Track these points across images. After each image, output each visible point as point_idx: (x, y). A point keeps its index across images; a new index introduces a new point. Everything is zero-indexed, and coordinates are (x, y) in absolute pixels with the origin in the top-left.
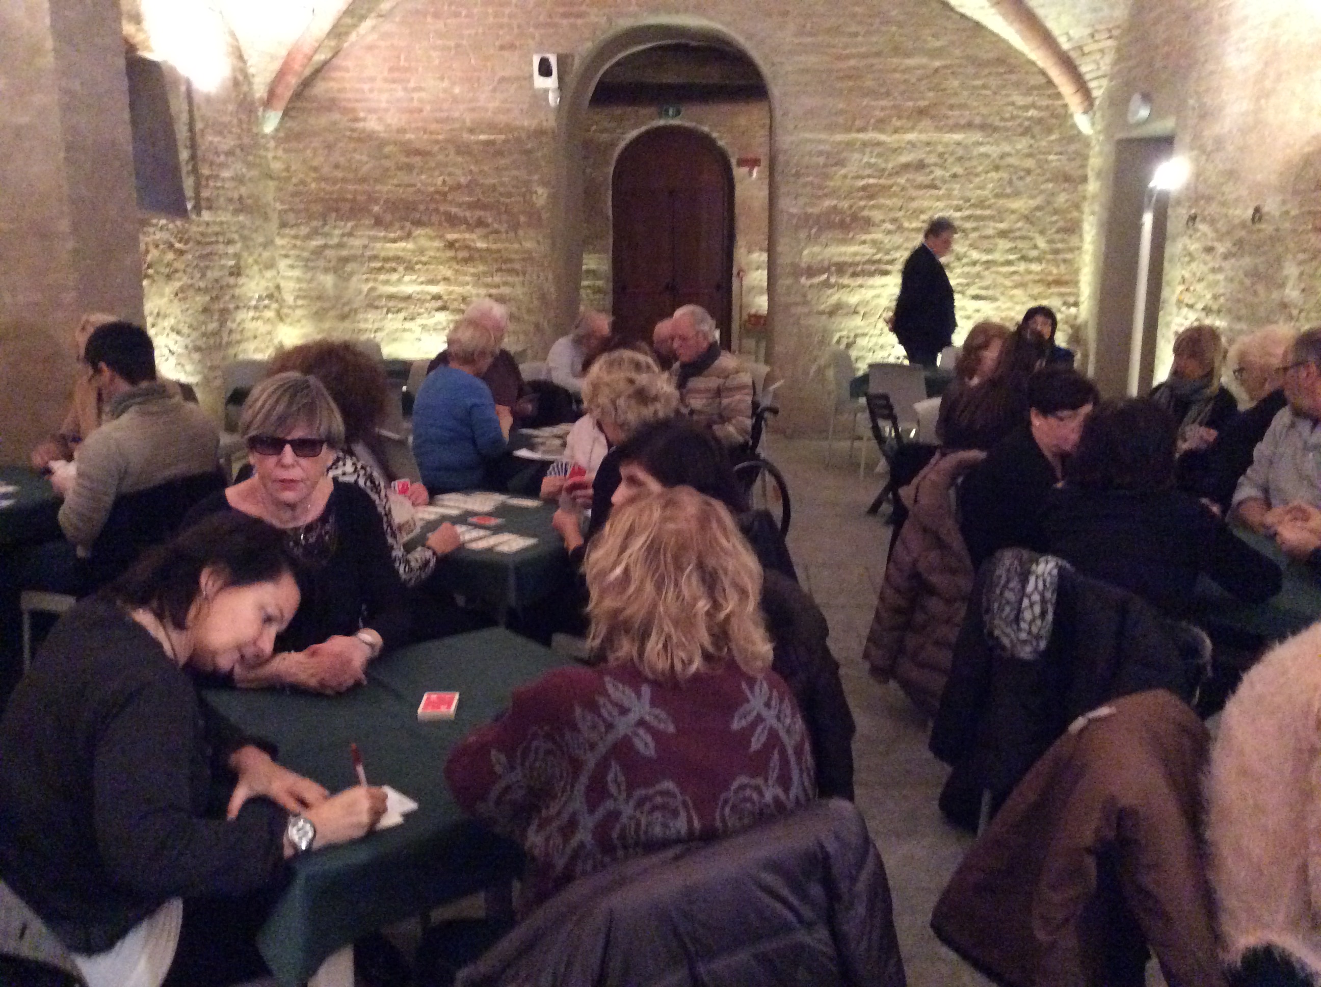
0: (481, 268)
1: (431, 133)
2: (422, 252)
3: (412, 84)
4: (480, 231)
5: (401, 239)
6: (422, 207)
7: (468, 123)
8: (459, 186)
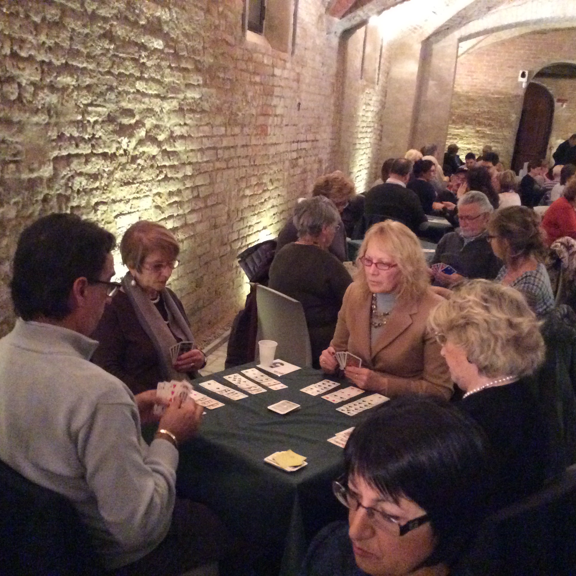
0: (488, 140)
1: (479, 94)
2: (467, 133)
3: (474, 77)
4: (489, 128)
5: (460, 128)
6: (470, 118)
7: (492, 91)
8: (485, 112)
